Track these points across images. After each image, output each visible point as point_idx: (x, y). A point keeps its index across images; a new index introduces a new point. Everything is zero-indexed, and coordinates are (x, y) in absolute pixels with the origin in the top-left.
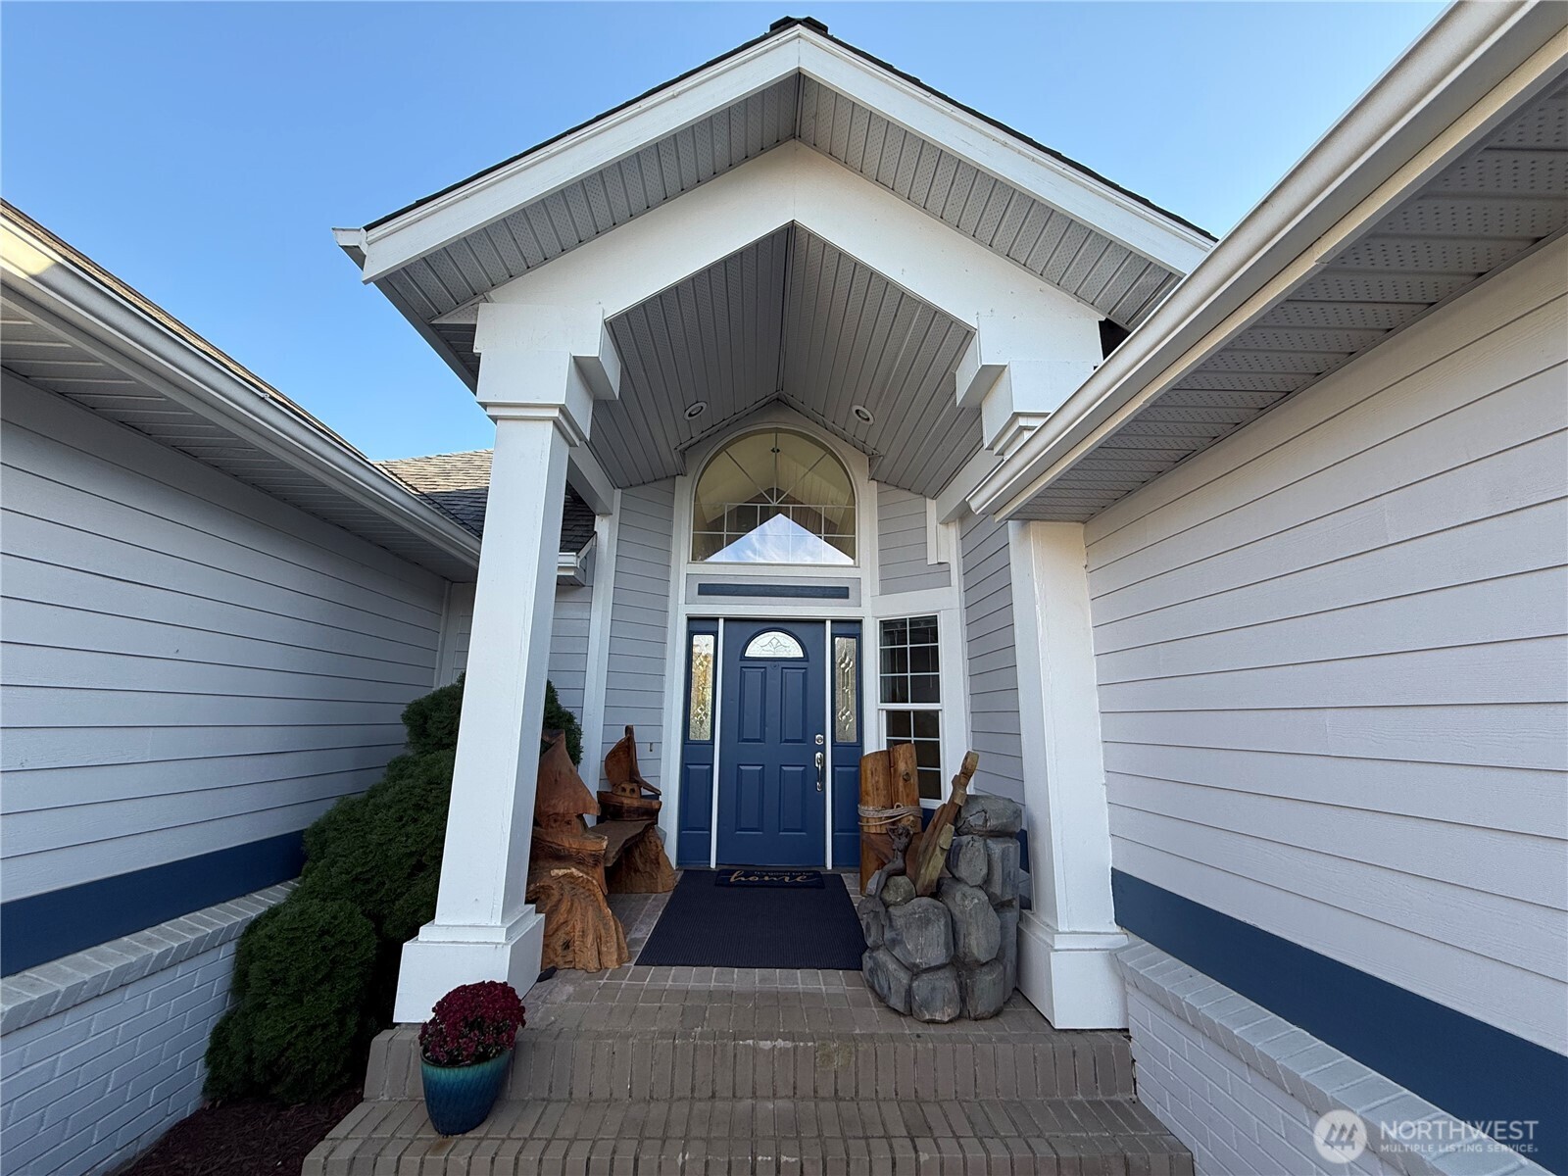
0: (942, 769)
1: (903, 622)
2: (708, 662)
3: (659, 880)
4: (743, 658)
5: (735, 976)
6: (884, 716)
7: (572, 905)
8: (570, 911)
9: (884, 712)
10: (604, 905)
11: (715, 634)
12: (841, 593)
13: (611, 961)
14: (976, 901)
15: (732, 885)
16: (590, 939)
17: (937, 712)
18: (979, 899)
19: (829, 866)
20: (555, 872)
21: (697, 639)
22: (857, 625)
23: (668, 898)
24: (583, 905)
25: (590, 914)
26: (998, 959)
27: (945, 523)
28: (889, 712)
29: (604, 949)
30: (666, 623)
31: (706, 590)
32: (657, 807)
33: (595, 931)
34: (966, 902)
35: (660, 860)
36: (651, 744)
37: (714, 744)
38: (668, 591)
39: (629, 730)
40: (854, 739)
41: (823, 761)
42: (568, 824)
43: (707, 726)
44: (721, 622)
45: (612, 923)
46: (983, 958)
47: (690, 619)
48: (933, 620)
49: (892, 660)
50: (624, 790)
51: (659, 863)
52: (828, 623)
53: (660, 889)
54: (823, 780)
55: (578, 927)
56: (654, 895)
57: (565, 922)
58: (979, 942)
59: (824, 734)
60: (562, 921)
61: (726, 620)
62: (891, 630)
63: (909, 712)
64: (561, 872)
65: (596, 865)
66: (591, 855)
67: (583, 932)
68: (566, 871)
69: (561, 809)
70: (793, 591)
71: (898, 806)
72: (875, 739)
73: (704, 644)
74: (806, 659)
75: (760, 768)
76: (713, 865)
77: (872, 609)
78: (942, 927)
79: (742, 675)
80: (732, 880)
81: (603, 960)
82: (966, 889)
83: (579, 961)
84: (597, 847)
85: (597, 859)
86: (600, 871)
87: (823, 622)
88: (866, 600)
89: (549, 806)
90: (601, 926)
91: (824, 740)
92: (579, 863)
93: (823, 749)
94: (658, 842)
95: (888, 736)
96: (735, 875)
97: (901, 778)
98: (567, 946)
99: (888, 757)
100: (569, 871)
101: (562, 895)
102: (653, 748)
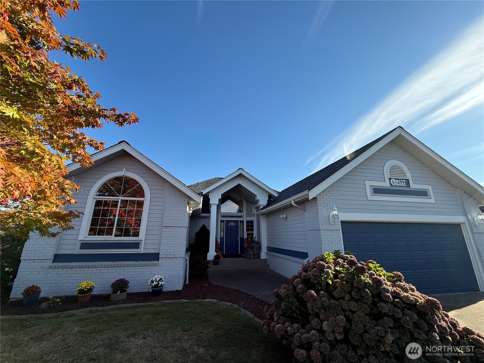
2: (223, 226)
6: (246, 233)
11: (224, 222)
17: (253, 232)
18: (256, 249)
26: (257, 254)
27: (255, 208)
31: (223, 216)
37: (224, 238)
40: (242, 237)
41: (239, 239)
43: (223, 235)
46: (256, 254)
47: (221, 220)
48: (253, 221)
49: (247, 226)
54: (239, 242)
58: (256, 253)
62: (248, 222)
63: (250, 233)
72: (245, 236)
73: (223, 224)
74: (236, 226)
75: (230, 241)
77: (245, 219)
78: (252, 251)
79: (228, 228)
87: (238, 221)
91: (239, 237)
97: (249, 241)
99: (247, 238)
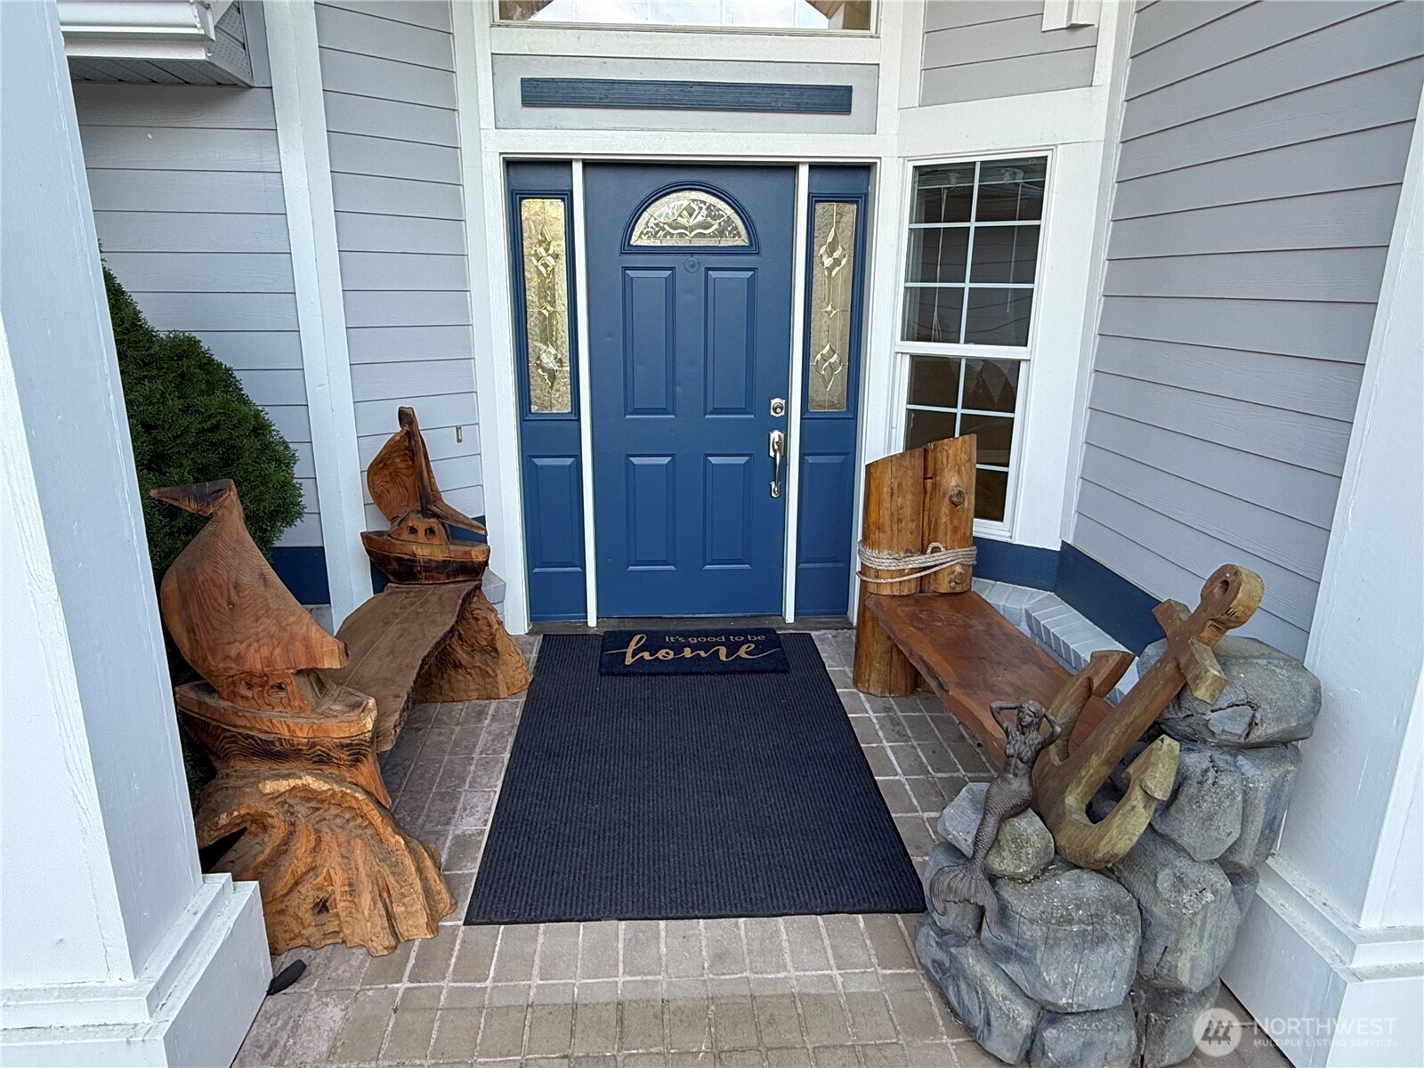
0: (1011, 470)
1: (966, 169)
2: (556, 256)
3: (500, 677)
4: (627, 248)
5: (663, 949)
6: (905, 366)
7: (319, 841)
8: (316, 849)
9: (907, 359)
10: (387, 831)
11: (567, 196)
12: (835, 100)
13: (415, 925)
14: (1209, 896)
15: (627, 673)
16: (366, 900)
17: (1016, 364)
18: (1215, 893)
19: (790, 617)
20: (269, 787)
21: (530, 208)
22: (861, 176)
23: (518, 713)
24: (342, 839)
25: (359, 852)
28: (918, 362)
29: (398, 909)
30: (458, 174)
31: (539, 93)
32: (481, 559)
33: (375, 882)
34: (1186, 898)
35: (499, 646)
36: (458, 429)
37: (579, 420)
38: (453, 98)
39: (406, 417)
41: (784, 446)
42: (280, 687)
43: (564, 385)
44: (577, 168)
45: (408, 861)
46: (1198, 985)
47: (512, 164)
48: (1035, 169)
49: (933, 253)
50: (413, 530)
51: (496, 650)
52: (804, 172)
53: (503, 692)
54: (782, 477)
55: (339, 877)
56: (494, 703)
57: (312, 869)
59: (786, 395)
60: (302, 869)
61: (587, 164)
62: (940, 186)
63: (957, 360)
64: (284, 785)
65: (358, 760)
66: (342, 746)
67: (350, 885)
68: (292, 782)
69: (255, 661)
70: (731, 97)
71: (935, 550)
72: (885, 409)
73: (544, 214)
74: (753, 248)
75: (666, 460)
76: (592, 621)
77: (900, 138)
78: (1129, 951)
79: (627, 283)
80: (629, 661)
81: (401, 927)
82: (1183, 864)
83: (352, 934)
84: (354, 730)
85: (355, 752)
86: (368, 771)
87: (792, 168)
88: (888, 118)
89: (227, 657)
90: (386, 871)
91: (787, 408)
92: (321, 762)
93: (783, 425)
94: (492, 618)
95: (909, 402)
96: (632, 646)
97: (947, 500)
98: (322, 907)
99: (923, 460)
100: (299, 782)
101: (293, 824)
102: (463, 437)
